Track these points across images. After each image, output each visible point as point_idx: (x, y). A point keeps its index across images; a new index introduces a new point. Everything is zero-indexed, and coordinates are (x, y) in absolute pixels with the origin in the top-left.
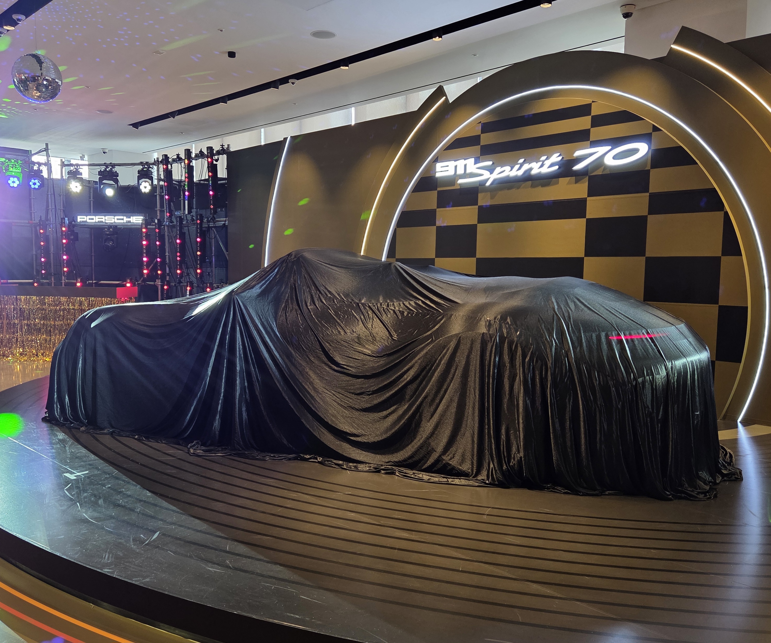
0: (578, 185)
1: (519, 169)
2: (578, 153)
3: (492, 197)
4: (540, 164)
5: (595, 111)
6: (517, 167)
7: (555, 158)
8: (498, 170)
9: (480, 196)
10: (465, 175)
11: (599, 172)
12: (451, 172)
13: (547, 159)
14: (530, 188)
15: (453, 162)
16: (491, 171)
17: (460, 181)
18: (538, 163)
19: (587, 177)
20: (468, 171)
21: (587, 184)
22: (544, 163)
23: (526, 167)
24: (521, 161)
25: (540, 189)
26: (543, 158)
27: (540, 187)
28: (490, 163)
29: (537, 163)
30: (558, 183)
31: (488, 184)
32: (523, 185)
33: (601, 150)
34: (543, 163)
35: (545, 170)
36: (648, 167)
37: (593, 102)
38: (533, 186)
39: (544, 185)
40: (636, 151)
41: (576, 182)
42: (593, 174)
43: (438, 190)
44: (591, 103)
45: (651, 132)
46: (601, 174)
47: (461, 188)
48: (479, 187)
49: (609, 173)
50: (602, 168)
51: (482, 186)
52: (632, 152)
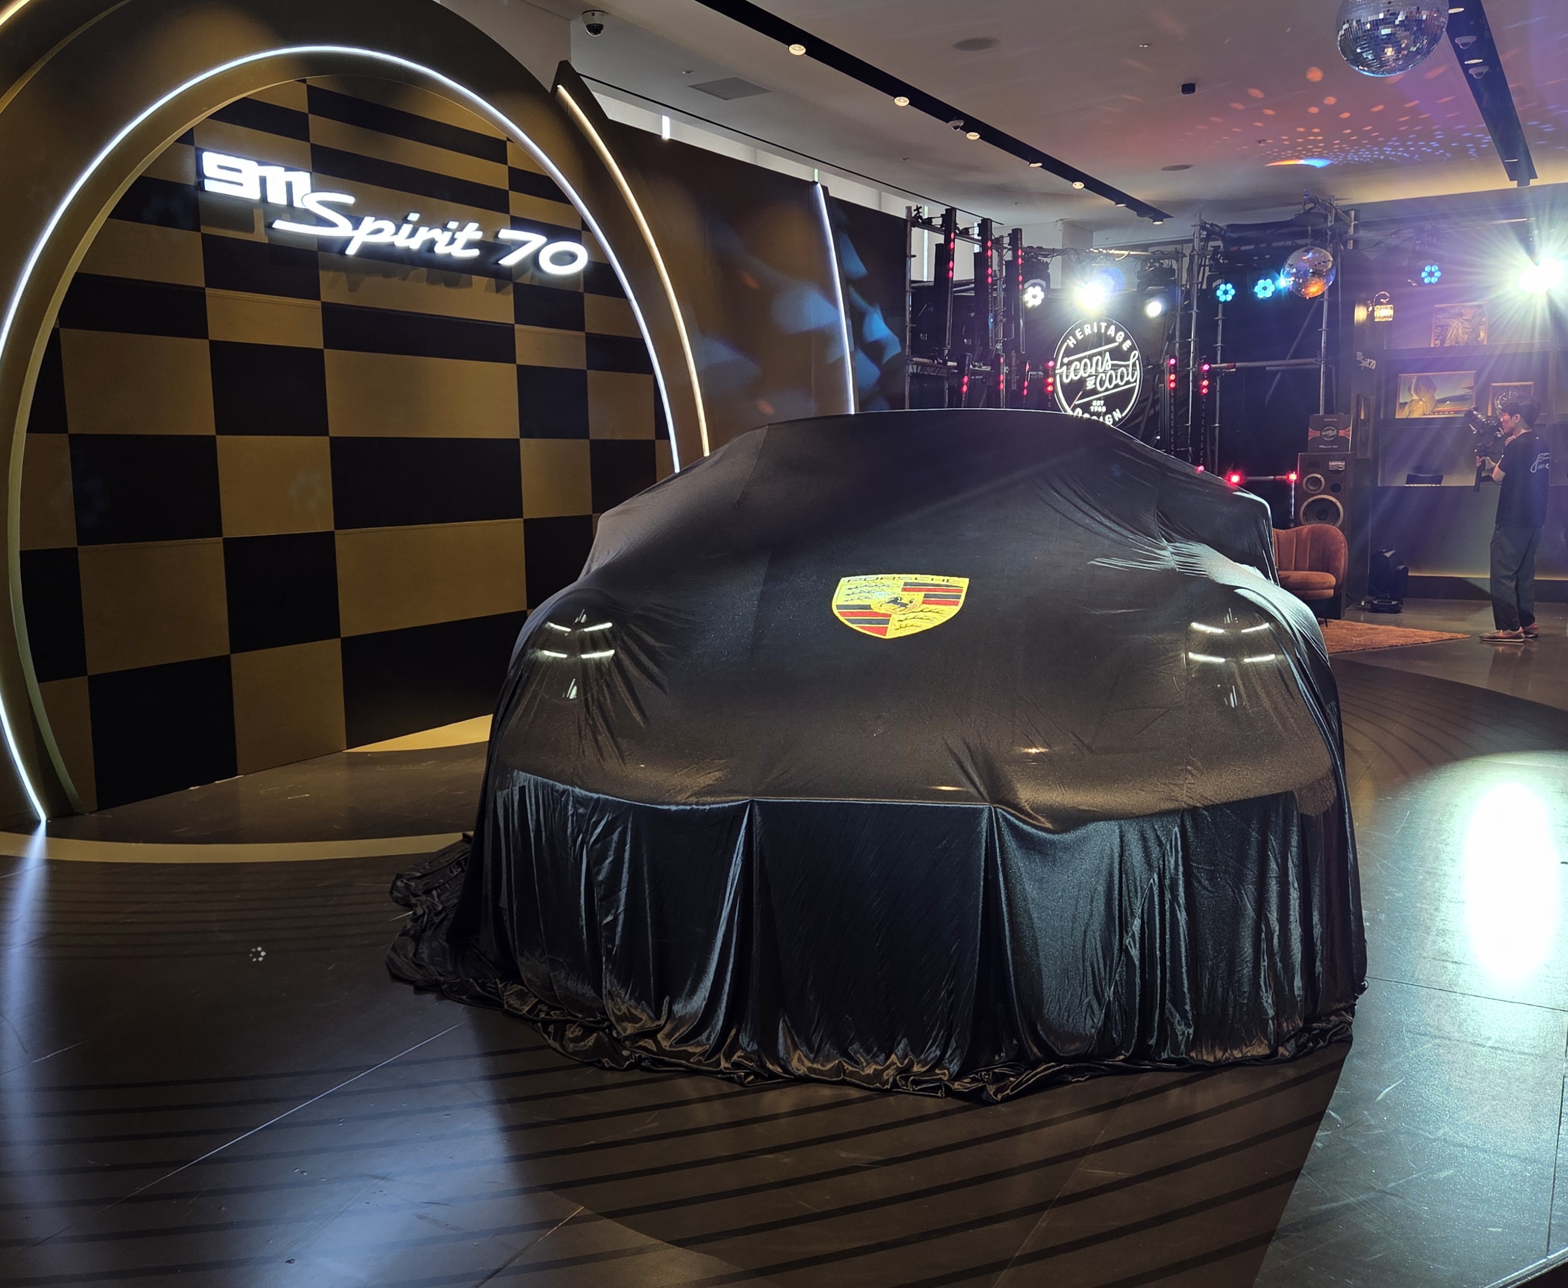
0: (499, 296)
1: (412, 234)
2: (506, 234)
3: (353, 287)
4: (448, 235)
5: (513, 161)
6: (407, 228)
7: (472, 232)
8: (369, 223)
9: (325, 277)
10: (291, 212)
11: (525, 280)
12: (252, 193)
13: (461, 228)
14: (425, 283)
15: (254, 164)
16: (356, 223)
17: (279, 225)
18: (446, 233)
19: (511, 287)
20: (297, 204)
21: (511, 297)
22: (455, 237)
23: (424, 234)
24: (414, 217)
25: (441, 289)
26: (453, 225)
27: (443, 285)
28: (349, 200)
29: (443, 231)
30: (470, 284)
31: (351, 250)
32: (413, 273)
33: (535, 240)
34: (454, 234)
35: (459, 252)
36: (581, 290)
37: (508, 139)
38: (431, 281)
39: (451, 283)
40: (573, 257)
41: (499, 289)
42: (518, 281)
43: (202, 231)
44: (505, 139)
45: (580, 228)
46: (528, 283)
47: (272, 243)
48: (320, 253)
49: (538, 285)
50: (530, 273)
51: (326, 251)
52: (569, 258)
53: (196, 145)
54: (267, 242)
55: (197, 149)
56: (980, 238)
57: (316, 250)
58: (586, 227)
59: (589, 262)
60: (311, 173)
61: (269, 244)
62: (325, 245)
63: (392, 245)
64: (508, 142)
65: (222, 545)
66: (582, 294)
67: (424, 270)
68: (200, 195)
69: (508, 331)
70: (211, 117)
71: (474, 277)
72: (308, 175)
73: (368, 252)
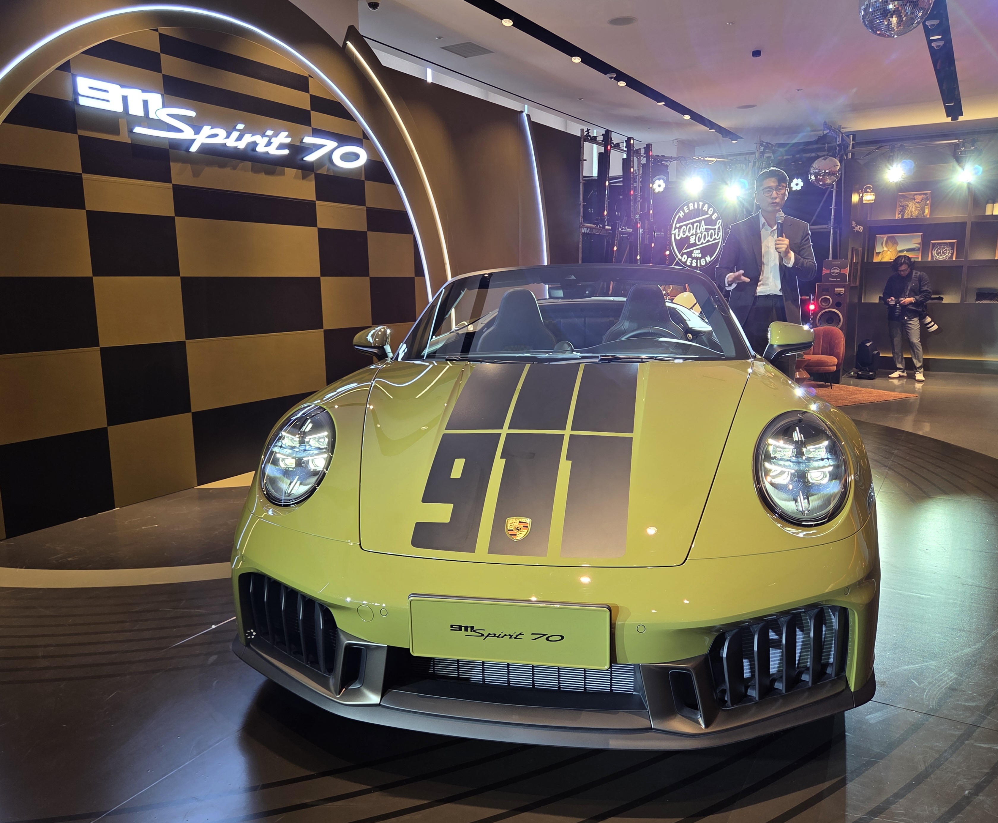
0: (305, 183)
1: (239, 139)
2: (308, 140)
3: (196, 174)
5: (313, 91)
6: (235, 134)
7: (283, 138)
8: (207, 130)
9: (175, 167)
10: (147, 121)
11: (323, 171)
13: (276, 135)
14: (250, 173)
16: (197, 131)
17: (138, 130)
18: (264, 138)
19: (313, 176)
21: (314, 182)
22: (272, 141)
23: (248, 138)
24: (240, 126)
25: (262, 176)
26: (269, 133)
27: (263, 173)
28: (192, 114)
29: (262, 137)
30: (283, 173)
31: (194, 149)
32: (241, 165)
33: (330, 144)
34: (270, 140)
35: (273, 151)
36: (363, 178)
37: (310, 76)
38: (255, 170)
39: (269, 173)
40: (356, 156)
41: (304, 177)
42: (318, 172)
43: (79, 133)
44: (308, 76)
45: (362, 138)
46: (325, 173)
47: (133, 143)
48: (170, 150)
49: (332, 175)
50: (327, 166)
51: (175, 149)
52: (354, 157)
53: (72, 73)
54: (130, 142)
55: (72, 74)
56: (626, 149)
57: (168, 148)
58: (365, 136)
59: (367, 160)
60: (162, 95)
61: (131, 144)
62: (175, 145)
63: (225, 145)
64: (310, 78)
65: (99, 352)
66: (364, 181)
67: (249, 164)
68: (76, 108)
69: (311, 206)
70: (84, 53)
71: (286, 168)
72: (160, 96)
73: (206, 150)
